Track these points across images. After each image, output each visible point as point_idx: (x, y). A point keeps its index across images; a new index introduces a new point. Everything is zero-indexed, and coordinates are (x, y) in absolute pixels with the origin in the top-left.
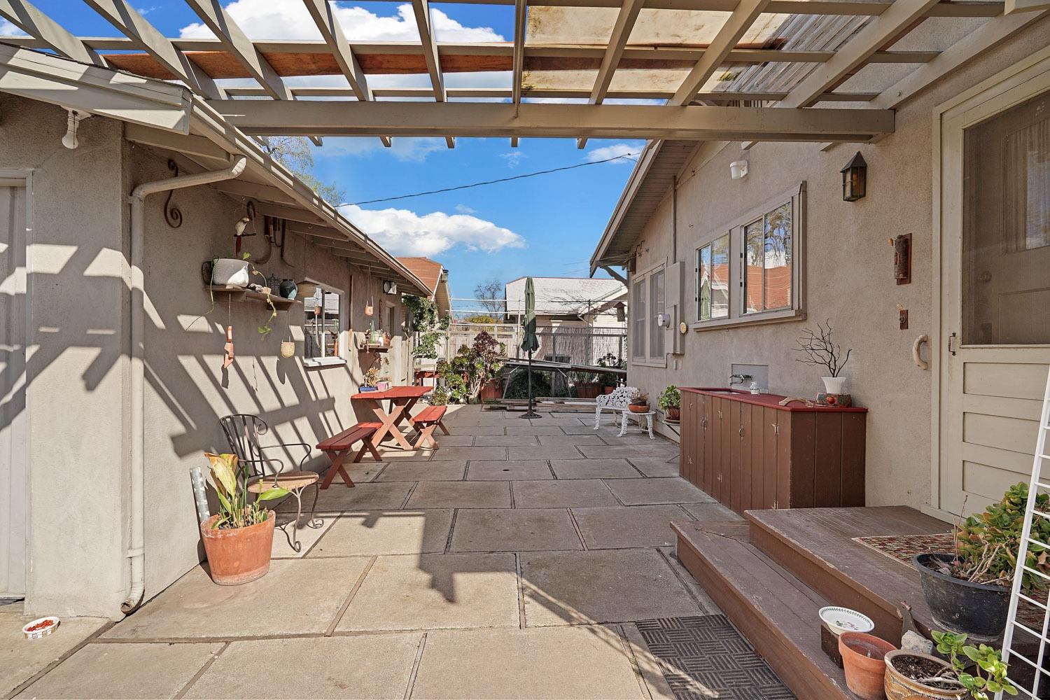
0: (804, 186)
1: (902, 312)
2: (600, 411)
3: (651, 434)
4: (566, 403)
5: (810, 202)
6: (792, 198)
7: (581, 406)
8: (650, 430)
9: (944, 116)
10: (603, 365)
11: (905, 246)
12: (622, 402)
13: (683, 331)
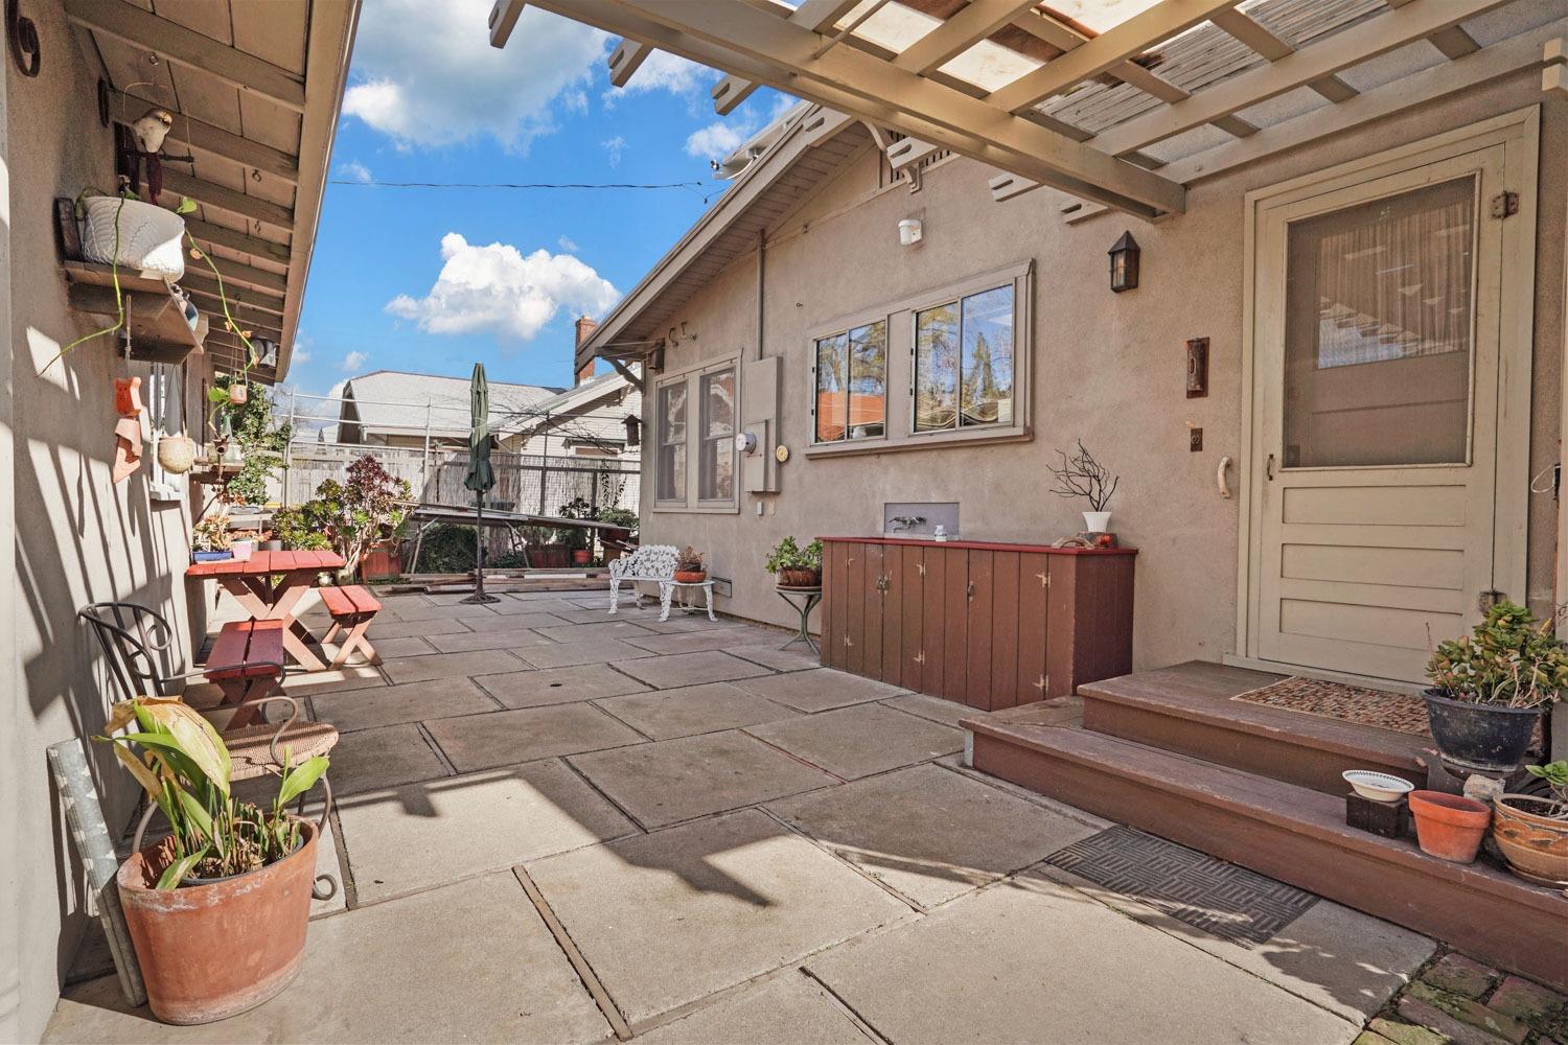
0: (1033, 264)
1: (1194, 431)
2: (617, 584)
3: (711, 615)
4: (526, 577)
5: (1042, 288)
6: (1016, 279)
7: (553, 581)
8: (710, 609)
9: (1260, 204)
10: (571, 516)
11: (1200, 350)
12: (648, 569)
13: (782, 458)
